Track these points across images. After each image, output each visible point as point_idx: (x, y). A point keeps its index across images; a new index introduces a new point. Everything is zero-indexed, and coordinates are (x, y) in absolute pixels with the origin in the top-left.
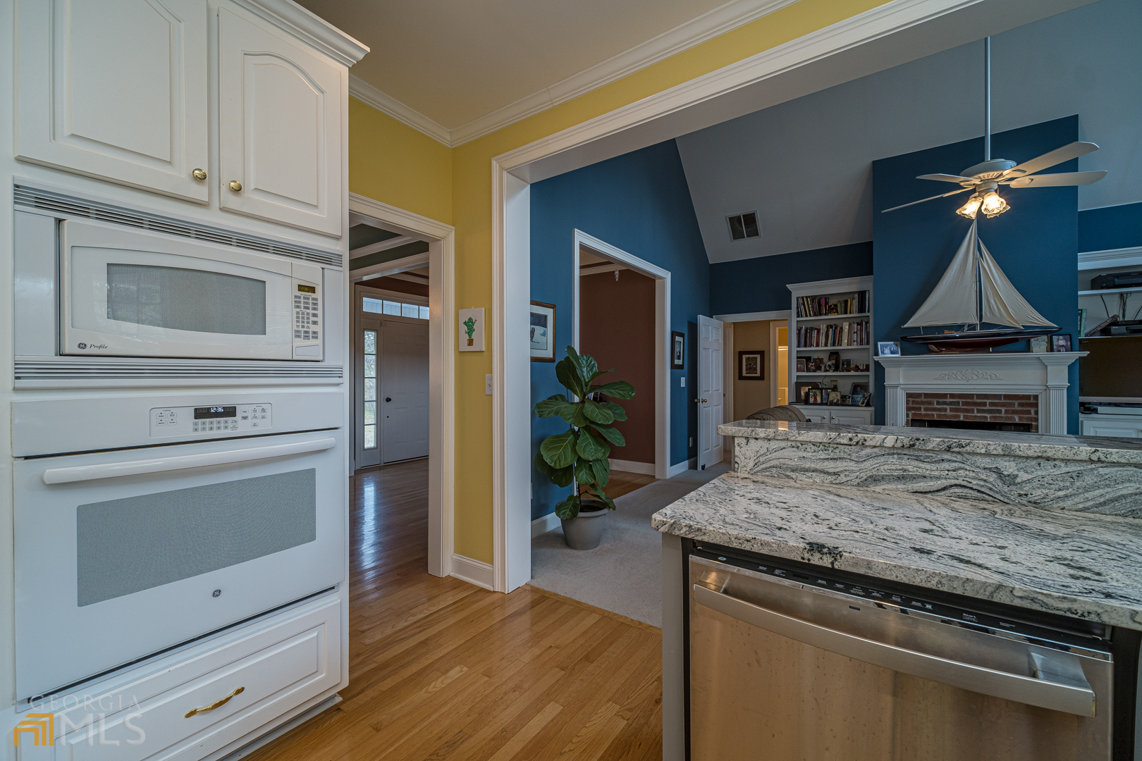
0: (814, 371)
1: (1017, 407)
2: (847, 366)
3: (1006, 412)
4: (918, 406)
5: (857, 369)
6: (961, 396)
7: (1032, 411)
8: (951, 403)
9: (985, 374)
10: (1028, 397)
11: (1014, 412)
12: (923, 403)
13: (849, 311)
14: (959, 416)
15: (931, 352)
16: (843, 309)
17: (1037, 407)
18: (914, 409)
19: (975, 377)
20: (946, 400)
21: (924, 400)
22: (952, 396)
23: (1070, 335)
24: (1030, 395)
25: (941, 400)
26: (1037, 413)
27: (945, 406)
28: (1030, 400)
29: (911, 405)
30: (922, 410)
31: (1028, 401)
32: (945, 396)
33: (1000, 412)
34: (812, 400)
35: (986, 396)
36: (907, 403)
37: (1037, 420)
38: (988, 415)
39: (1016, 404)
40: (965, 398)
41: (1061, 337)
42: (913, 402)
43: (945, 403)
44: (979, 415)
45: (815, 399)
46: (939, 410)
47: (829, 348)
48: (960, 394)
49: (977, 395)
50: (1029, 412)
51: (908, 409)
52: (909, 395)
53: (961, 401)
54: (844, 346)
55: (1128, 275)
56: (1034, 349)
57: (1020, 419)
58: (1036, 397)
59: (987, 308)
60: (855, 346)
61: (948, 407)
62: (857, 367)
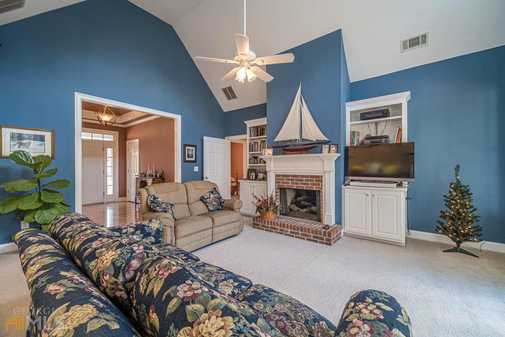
0: (257, 164)
1: (315, 182)
3: (311, 184)
4: (279, 181)
6: (295, 176)
7: (321, 184)
8: (291, 180)
9: (302, 165)
11: (314, 184)
14: (294, 187)
15: (283, 153)
17: (322, 182)
19: (299, 167)
20: (289, 178)
21: (282, 178)
22: (292, 176)
23: (337, 144)
24: (319, 176)
25: (287, 178)
27: (289, 181)
29: (277, 181)
30: (281, 183)
31: (319, 179)
32: (288, 176)
33: (308, 184)
34: (252, 178)
35: (304, 176)
37: (322, 188)
38: (304, 186)
39: (315, 180)
41: (334, 146)
42: (278, 179)
43: (289, 180)
44: (301, 186)
46: (287, 183)
47: (261, 152)
50: (319, 185)
52: (276, 176)
53: (295, 178)
55: (371, 113)
56: (323, 152)
57: (316, 188)
58: (322, 177)
59: (304, 131)
61: (290, 182)
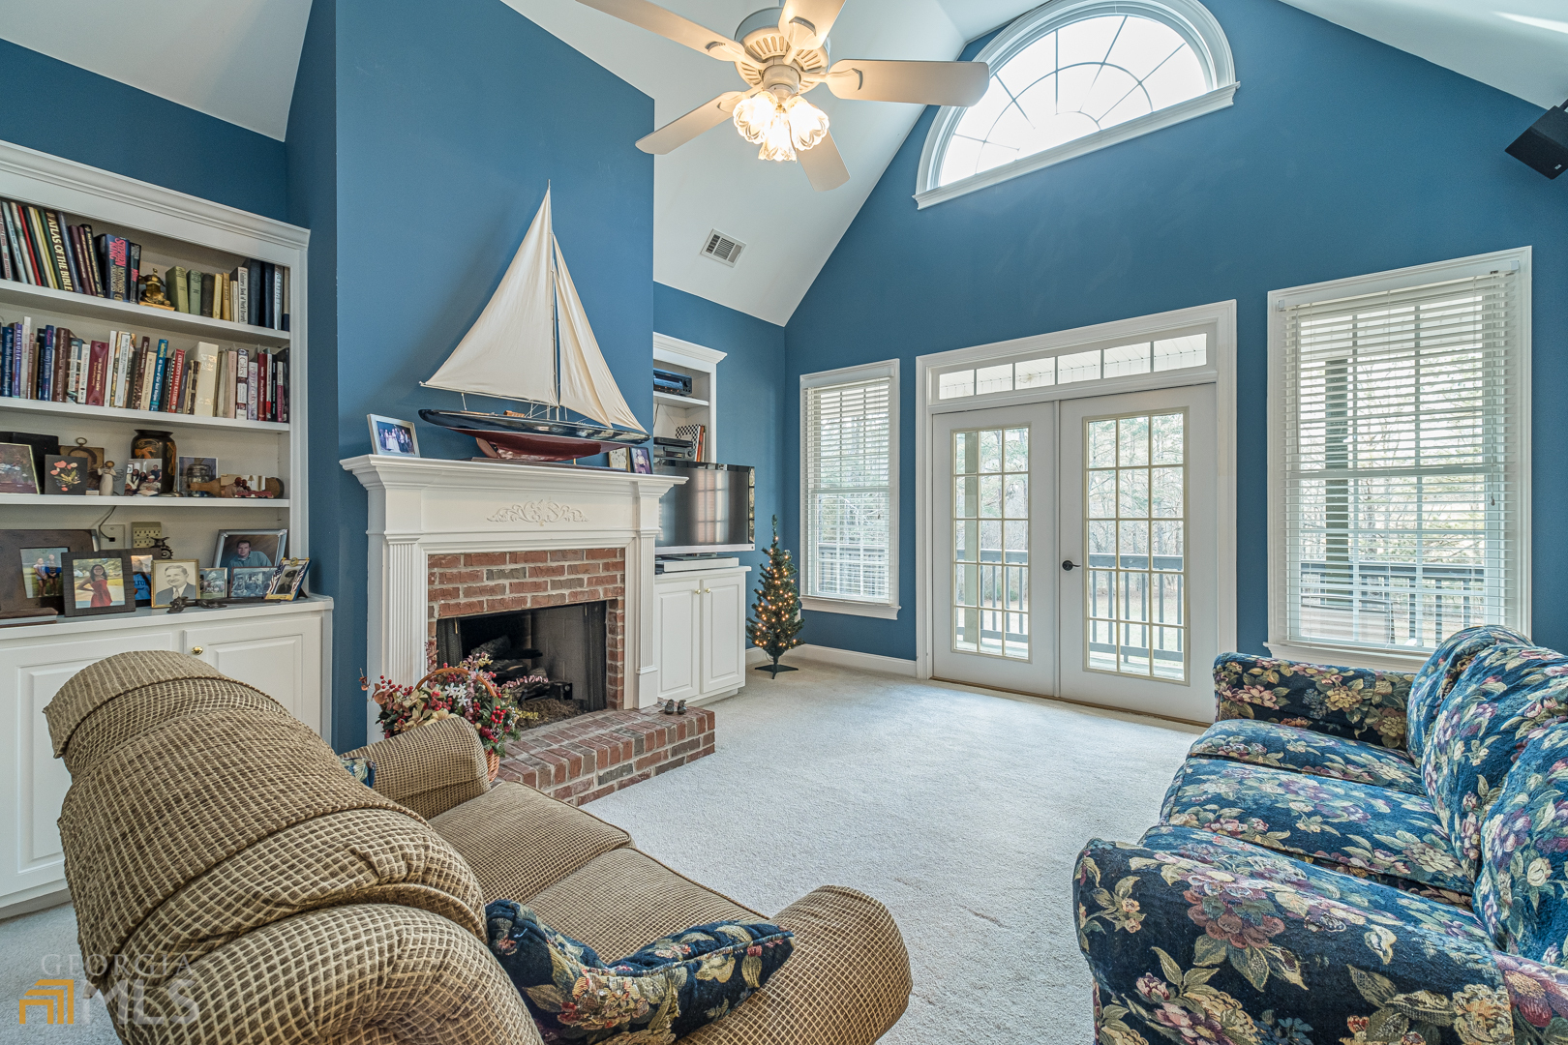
0: (75, 490)
1: (601, 573)
2: (205, 479)
3: (590, 582)
4: (450, 586)
5: (241, 487)
6: (529, 556)
7: (619, 576)
8: (513, 573)
9: (565, 509)
10: (612, 552)
11: (598, 581)
12: (460, 578)
13: (217, 309)
14: (523, 600)
15: (481, 455)
16: (196, 298)
17: (624, 568)
18: (445, 594)
19: (553, 516)
20: (503, 567)
21: (463, 570)
22: (515, 557)
24: (616, 549)
25: (494, 568)
26: (623, 580)
27: (501, 581)
28: (615, 557)
29: (437, 586)
30: (461, 593)
31: (614, 560)
32: (501, 557)
33: (580, 583)
34: (83, 598)
35: (563, 554)
36: (431, 582)
37: (623, 591)
38: (566, 592)
39: (601, 566)
40: (533, 561)
42: (445, 578)
43: (502, 574)
45: (101, 590)
46: (492, 590)
47: (145, 413)
48: (527, 552)
49: (553, 552)
50: (616, 581)
51: (432, 596)
52: (435, 561)
53: (527, 566)
54: (203, 415)
56: (614, 465)
57: (606, 591)
58: (623, 550)
60: (241, 421)
61: (506, 582)
62: (240, 483)
